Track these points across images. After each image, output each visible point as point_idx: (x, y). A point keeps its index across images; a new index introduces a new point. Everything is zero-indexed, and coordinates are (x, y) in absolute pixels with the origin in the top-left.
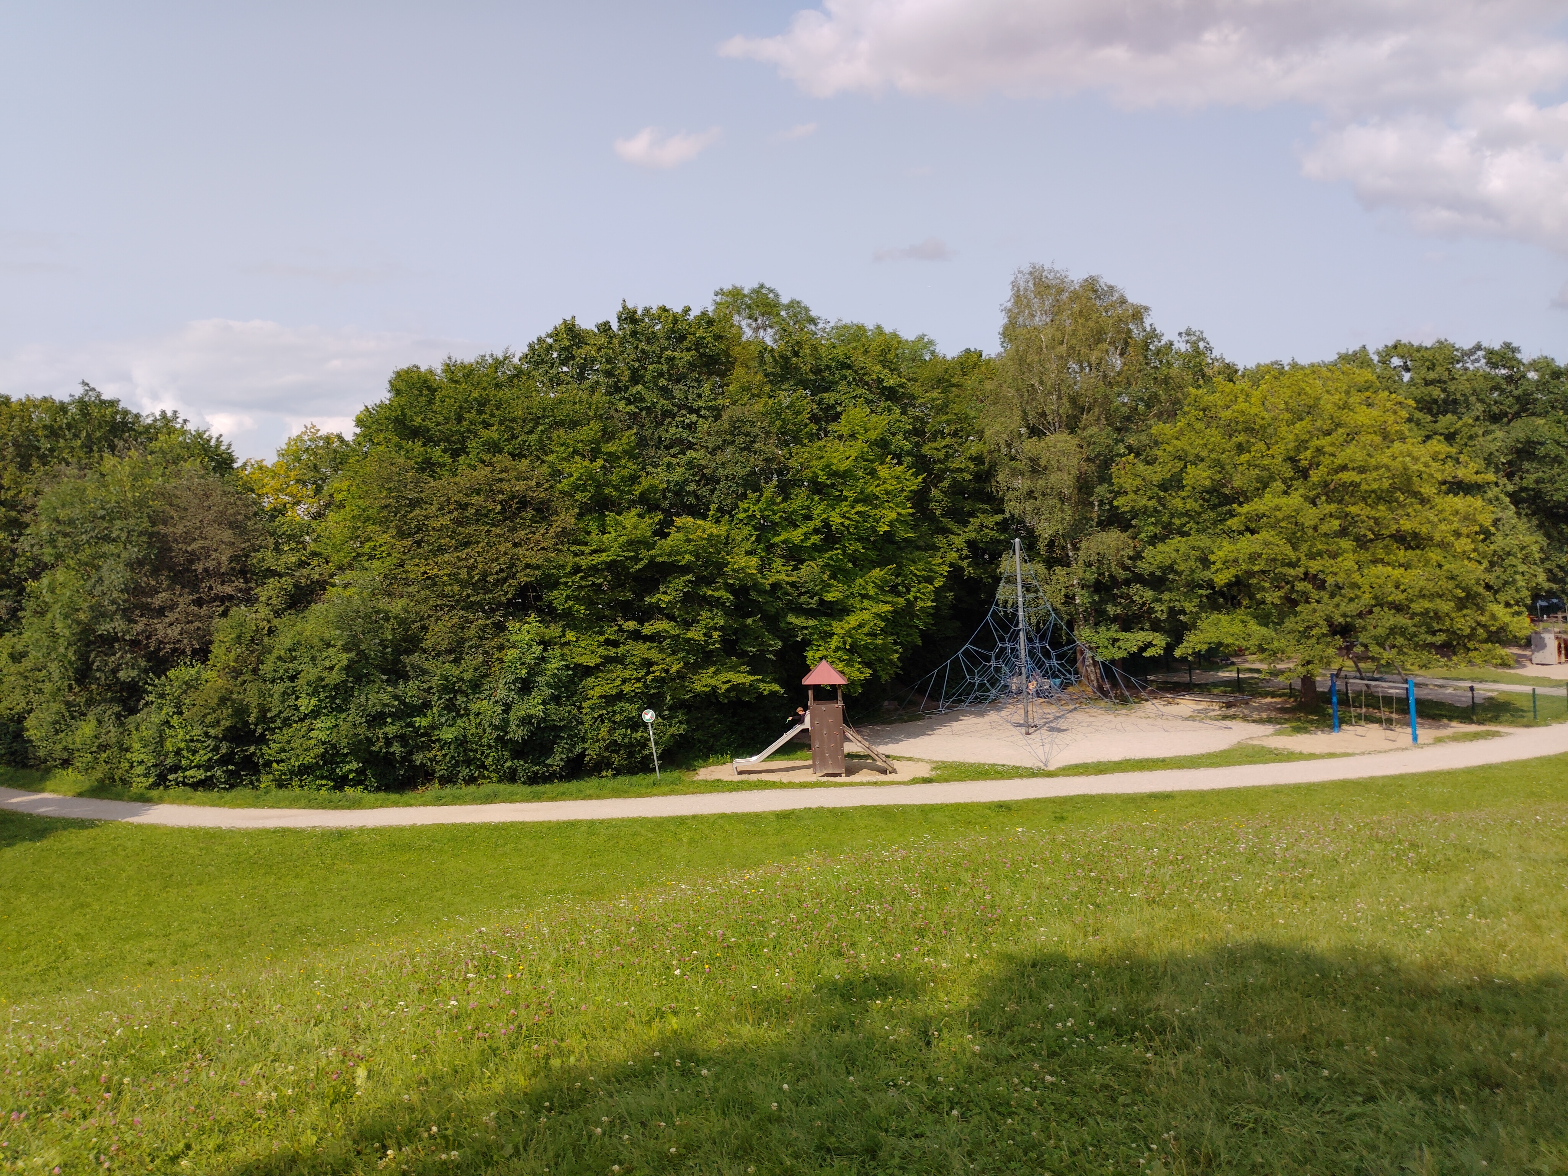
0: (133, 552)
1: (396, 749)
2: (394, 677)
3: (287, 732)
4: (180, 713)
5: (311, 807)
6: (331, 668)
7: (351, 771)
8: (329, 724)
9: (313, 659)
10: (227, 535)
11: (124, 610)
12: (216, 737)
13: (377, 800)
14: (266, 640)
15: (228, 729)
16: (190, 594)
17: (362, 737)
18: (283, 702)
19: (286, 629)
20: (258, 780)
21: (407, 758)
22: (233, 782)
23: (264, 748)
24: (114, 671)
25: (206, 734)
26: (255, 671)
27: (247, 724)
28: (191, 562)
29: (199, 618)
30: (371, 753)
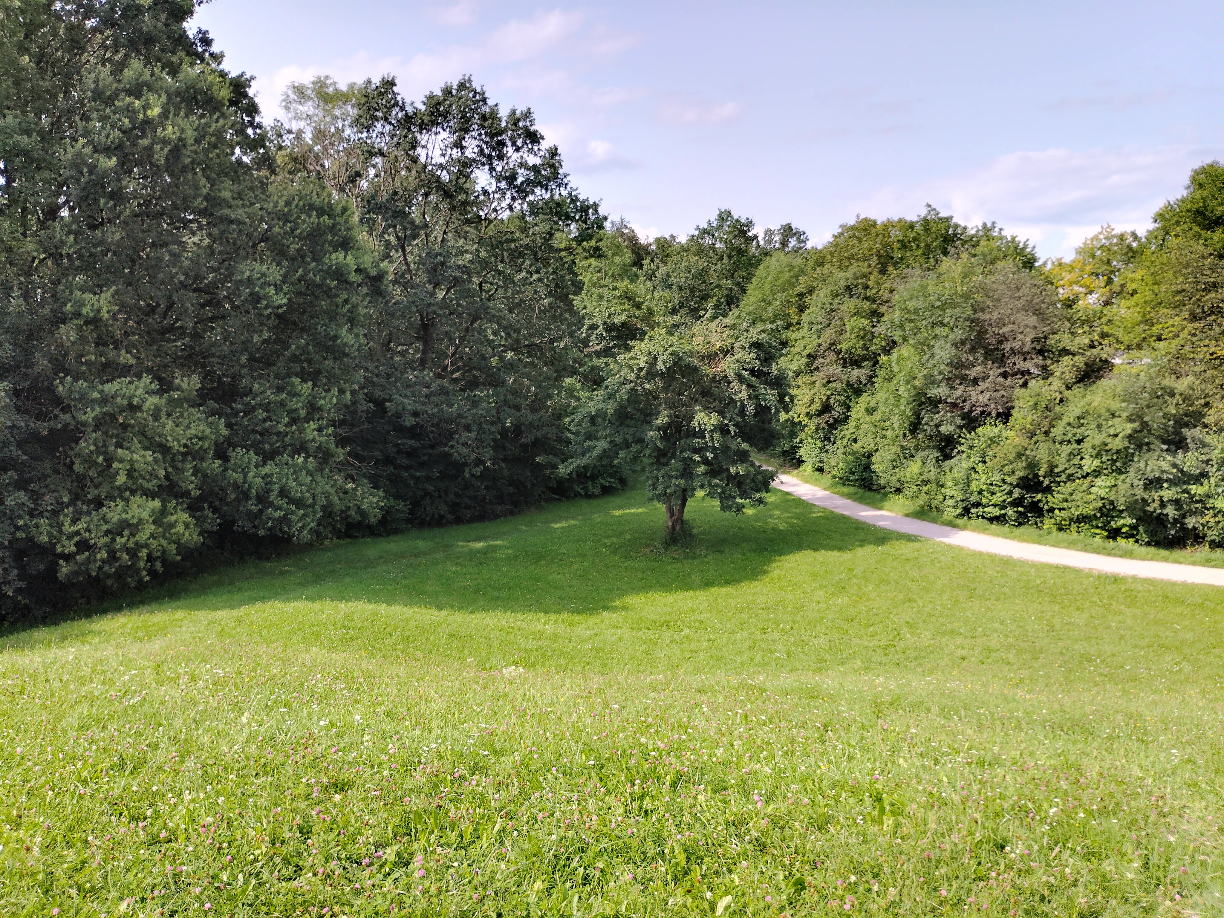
0: (959, 334)
1: (1171, 511)
2: (1173, 448)
3: (1070, 487)
4: (985, 462)
5: (1086, 551)
6: (1116, 436)
7: (1124, 525)
8: (1108, 484)
9: (1099, 426)
10: (1032, 320)
11: (949, 379)
12: (1011, 484)
13: (1147, 554)
14: (1057, 408)
15: (1021, 478)
16: (999, 367)
17: (1139, 497)
18: (1069, 461)
19: (1077, 400)
20: (1042, 522)
21: (1179, 521)
22: (1021, 521)
23: (1049, 496)
24: (937, 426)
25: (1003, 481)
26: (1047, 433)
27: (1036, 476)
28: (1001, 342)
29: (1004, 387)
30: (1145, 512)
